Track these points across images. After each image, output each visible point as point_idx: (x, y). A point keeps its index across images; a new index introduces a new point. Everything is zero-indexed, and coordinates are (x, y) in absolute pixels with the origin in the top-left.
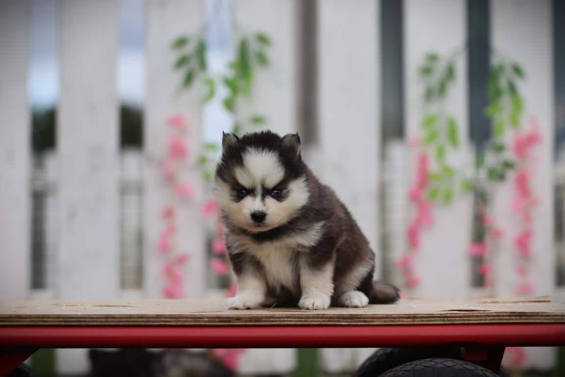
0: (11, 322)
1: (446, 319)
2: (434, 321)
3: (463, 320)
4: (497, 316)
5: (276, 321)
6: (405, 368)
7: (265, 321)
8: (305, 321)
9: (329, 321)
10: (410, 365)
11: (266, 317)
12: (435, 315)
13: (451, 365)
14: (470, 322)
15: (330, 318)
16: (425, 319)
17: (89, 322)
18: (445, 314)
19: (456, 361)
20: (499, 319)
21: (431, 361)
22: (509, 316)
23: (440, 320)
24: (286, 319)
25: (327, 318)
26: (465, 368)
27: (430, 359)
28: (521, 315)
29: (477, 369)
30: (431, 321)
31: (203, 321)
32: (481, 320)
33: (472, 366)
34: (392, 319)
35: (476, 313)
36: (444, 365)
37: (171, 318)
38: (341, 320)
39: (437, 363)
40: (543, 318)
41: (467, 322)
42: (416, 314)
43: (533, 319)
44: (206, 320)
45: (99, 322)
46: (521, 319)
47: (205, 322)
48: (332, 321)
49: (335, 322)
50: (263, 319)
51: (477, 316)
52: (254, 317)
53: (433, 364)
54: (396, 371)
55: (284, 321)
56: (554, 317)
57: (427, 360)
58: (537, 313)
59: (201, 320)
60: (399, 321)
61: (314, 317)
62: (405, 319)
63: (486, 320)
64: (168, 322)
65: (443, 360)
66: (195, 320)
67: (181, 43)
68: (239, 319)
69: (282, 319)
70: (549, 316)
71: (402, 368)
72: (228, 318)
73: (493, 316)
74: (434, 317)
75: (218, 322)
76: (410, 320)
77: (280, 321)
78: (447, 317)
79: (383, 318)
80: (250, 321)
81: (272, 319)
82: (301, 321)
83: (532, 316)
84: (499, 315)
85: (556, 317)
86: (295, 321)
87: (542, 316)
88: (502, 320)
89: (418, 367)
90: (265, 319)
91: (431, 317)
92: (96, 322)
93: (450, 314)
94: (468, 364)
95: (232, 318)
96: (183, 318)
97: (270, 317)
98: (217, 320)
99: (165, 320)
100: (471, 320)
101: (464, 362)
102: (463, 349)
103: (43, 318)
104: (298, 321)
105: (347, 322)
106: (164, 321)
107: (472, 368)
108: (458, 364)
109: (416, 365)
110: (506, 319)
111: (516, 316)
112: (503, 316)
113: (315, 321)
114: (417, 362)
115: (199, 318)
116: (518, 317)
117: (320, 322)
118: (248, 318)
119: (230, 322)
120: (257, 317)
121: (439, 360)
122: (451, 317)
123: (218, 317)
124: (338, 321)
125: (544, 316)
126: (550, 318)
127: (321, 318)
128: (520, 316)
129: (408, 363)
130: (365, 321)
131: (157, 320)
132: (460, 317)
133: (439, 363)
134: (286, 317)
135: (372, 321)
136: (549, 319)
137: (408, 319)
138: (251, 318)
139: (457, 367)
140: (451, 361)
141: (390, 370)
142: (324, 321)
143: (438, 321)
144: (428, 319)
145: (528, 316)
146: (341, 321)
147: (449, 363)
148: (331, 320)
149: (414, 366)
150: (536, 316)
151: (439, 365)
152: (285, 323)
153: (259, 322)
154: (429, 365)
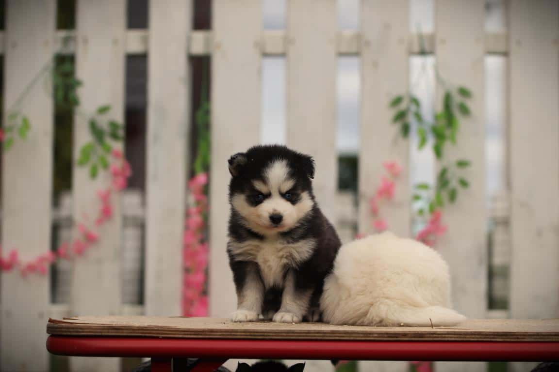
5: (438, 337)
7: (428, 337)
8: (464, 338)
9: (486, 338)
11: (429, 334)
15: (487, 335)
17: (272, 336)
24: (447, 336)
25: (483, 335)
31: (373, 337)
34: (542, 337)
38: (496, 337)
44: (376, 335)
47: (375, 337)
48: (488, 338)
49: (490, 338)
50: (426, 336)
52: (419, 334)
55: (445, 337)
60: (548, 338)
61: (471, 334)
64: (341, 337)
66: (365, 335)
67: (397, 101)
68: (406, 335)
69: (443, 336)
72: (396, 334)
77: (441, 337)
79: (534, 335)
80: (415, 337)
81: (435, 336)
82: (460, 338)
86: (455, 338)
90: (428, 336)
92: (279, 336)
95: (399, 334)
98: (386, 336)
104: (457, 337)
105: (501, 338)
106: (338, 337)
113: (473, 338)
115: (370, 334)
117: (477, 338)
118: (413, 334)
119: (397, 337)
120: (421, 334)
124: (493, 338)
130: (518, 338)
134: (446, 334)
138: (415, 334)
142: (481, 338)
152: (446, 339)
153: (422, 337)
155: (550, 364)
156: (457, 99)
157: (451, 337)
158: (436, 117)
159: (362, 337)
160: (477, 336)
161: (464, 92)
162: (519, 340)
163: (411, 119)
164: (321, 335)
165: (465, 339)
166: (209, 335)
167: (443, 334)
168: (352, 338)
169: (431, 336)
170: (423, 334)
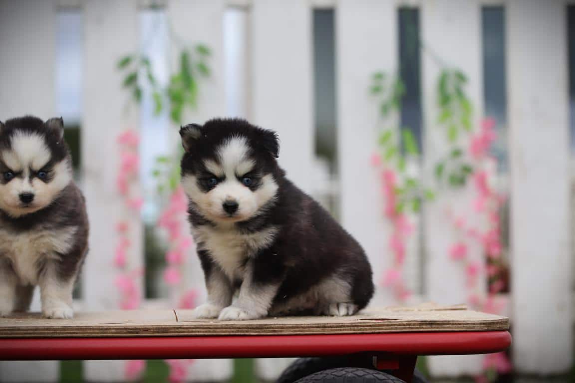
1: (356, 328)
2: (344, 330)
3: (373, 329)
4: (408, 325)
5: (184, 332)
6: (316, 377)
7: (172, 332)
8: (214, 331)
9: (238, 331)
10: (321, 374)
11: (174, 328)
12: (346, 325)
13: (361, 375)
14: (381, 331)
15: (239, 328)
16: (335, 328)
18: (355, 323)
19: (368, 371)
20: (410, 328)
22: (420, 324)
23: (351, 330)
24: (194, 330)
25: (236, 328)
26: (377, 377)
27: (341, 369)
28: (432, 323)
29: (389, 379)
30: (341, 330)
31: (110, 333)
32: (391, 329)
33: (384, 375)
34: (301, 329)
35: (386, 322)
36: (354, 374)
37: (78, 329)
38: (250, 330)
39: (347, 372)
40: (454, 326)
41: (377, 331)
42: (326, 324)
43: (444, 328)
44: (113, 331)
45: (5, 334)
46: (431, 328)
47: (112, 333)
48: (241, 332)
49: (244, 332)
50: (171, 330)
51: (389, 325)
52: (162, 328)
53: (344, 373)
54: (307, 380)
55: (192, 332)
56: (465, 326)
57: (338, 369)
58: (449, 321)
59: (108, 331)
61: (222, 328)
62: (315, 329)
63: (396, 329)
64: (74, 333)
65: (354, 369)
66: (102, 331)
67: (125, 62)
68: (147, 330)
69: (190, 330)
70: (460, 324)
71: (313, 377)
72: (136, 329)
73: (404, 325)
74: (344, 326)
75: (125, 333)
77: (188, 332)
78: (357, 326)
79: (292, 328)
80: (158, 332)
81: (180, 330)
82: (210, 332)
83: (444, 324)
84: (409, 324)
85: (468, 326)
86: (203, 332)
87: (453, 324)
88: (412, 328)
89: (329, 377)
90: (173, 330)
91: (341, 327)
93: (360, 323)
94: (379, 374)
95: (140, 329)
96: (90, 329)
97: (178, 328)
98: (125, 331)
99: (71, 331)
100: (382, 329)
101: (377, 371)
102: (375, 358)
104: (206, 332)
105: (256, 332)
107: (384, 377)
108: (369, 373)
109: (328, 374)
110: (417, 328)
111: (426, 324)
112: (414, 325)
113: (224, 332)
114: (328, 371)
115: (106, 329)
116: (428, 326)
117: (229, 332)
118: (156, 328)
119: (137, 333)
120: (165, 328)
121: (350, 370)
122: (361, 326)
123: (125, 329)
124: (247, 332)
125: (456, 324)
126: (461, 326)
127: (230, 328)
129: (320, 373)
130: (275, 331)
131: (63, 331)
132: (371, 326)
133: (350, 372)
134: (193, 328)
135: (281, 331)
136: (460, 328)
137: (319, 329)
138: (158, 329)
139: (367, 377)
140: (362, 370)
142: (233, 332)
143: (348, 330)
144: (338, 328)
145: (438, 324)
146: (251, 332)
147: (360, 372)
148: (240, 330)
149: (325, 375)
150: (448, 324)
151: (350, 375)
152: (193, 334)
153: (167, 333)
154: (340, 375)
155: (309, 359)
156: (195, 58)
157: (198, 332)
158: (173, 80)
159: (98, 333)
160: (229, 330)
161: (203, 50)
162: (276, 333)
163: (143, 82)
164: (52, 331)
165: (214, 334)
167: (190, 328)
168: (86, 335)
169: (177, 330)
170: (167, 328)
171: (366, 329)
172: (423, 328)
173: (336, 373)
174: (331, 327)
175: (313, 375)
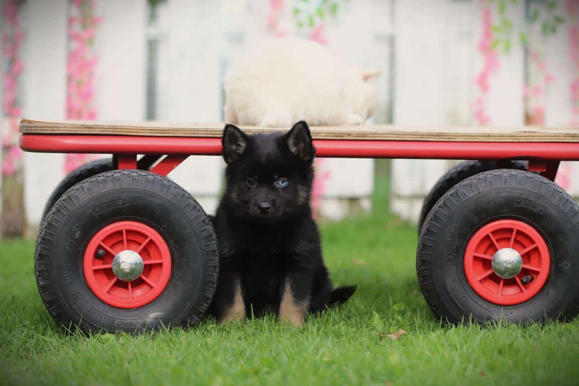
0: (169, 133)
1: (514, 138)
4: (554, 136)
5: (379, 137)
7: (370, 137)
9: (421, 138)
10: (482, 174)
11: (371, 134)
15: (422, 135)
20: (556, 139)
21: (499, 171)
23: (509, 139)
25: (419, 135)
32: (541, 139)
33: (532, 174)
35: (537, 134)
36: (509, 174)
39: (504, 173)
44: (324, 135)
46: (573, 139)
47: (322, 136)
48: (423, 138)
49: (426, 138)
51: (538, 136)
52: (361, 133)
53: (501, 173)
54: (471, 179)
55: (385, 137)
57: (496, 170)
59: (320, 135)
60: (477, 139)
62: (481, 138)
63: (545, 139)
65: (508, 170)
66: (315, 134)
68: (349, 135)
72: (341, 133)
73: (551, 136)
75: (333, 137)
76: (486, 138)
77: (382, 137)
79: (464, 136)
80: (358, 137)
81: (376, 135)
82: (399, 137)
84: (556, 136)
86: (393, 137)
88: (558, 139)
89: (489, 177)
90: (370, 135)
95: (344, 133)
98: (332, 135)
102: (527, 162)
103: (194, 131)
104: (396, 137)
107: (532, 176)
108: (520, 173)
109: (487, 174)
110: (562, 139)
111: (570, 136)
112: (559, 136)
113: (410, 138)
114: (488, 172)
115: (318, 133)
116: (571, 138)
117: (414, 138)
118: (357, 133)
119: (342, 137)
120: (364, 134)
121: (505, 170)
122: (518, 136)
123: (333, 133)
124: (428, 138)
127: (415, 135)
128: (573, 137)
130: (450, 138)
132: (525, 136)
133: (506, 172)
134: (386, 134)
135: (455, 139)
137: (484, 138)
138: (359, 134)
141: (466, 179)
142: (417, 138)
143: (507, 139)
144: (500, 137)
146: (431, 138)
149: (485, 175)
153: (365, 137)
154: (497, 174)
160: (414, 136)
166: (174, 133)
167: (383, 134)
169: (373, 135)
170: (367, 134)
171: (522, 139)
172: (566, 139)
173: (494, 174)
174: (494, 136)
175: (476, 175)
